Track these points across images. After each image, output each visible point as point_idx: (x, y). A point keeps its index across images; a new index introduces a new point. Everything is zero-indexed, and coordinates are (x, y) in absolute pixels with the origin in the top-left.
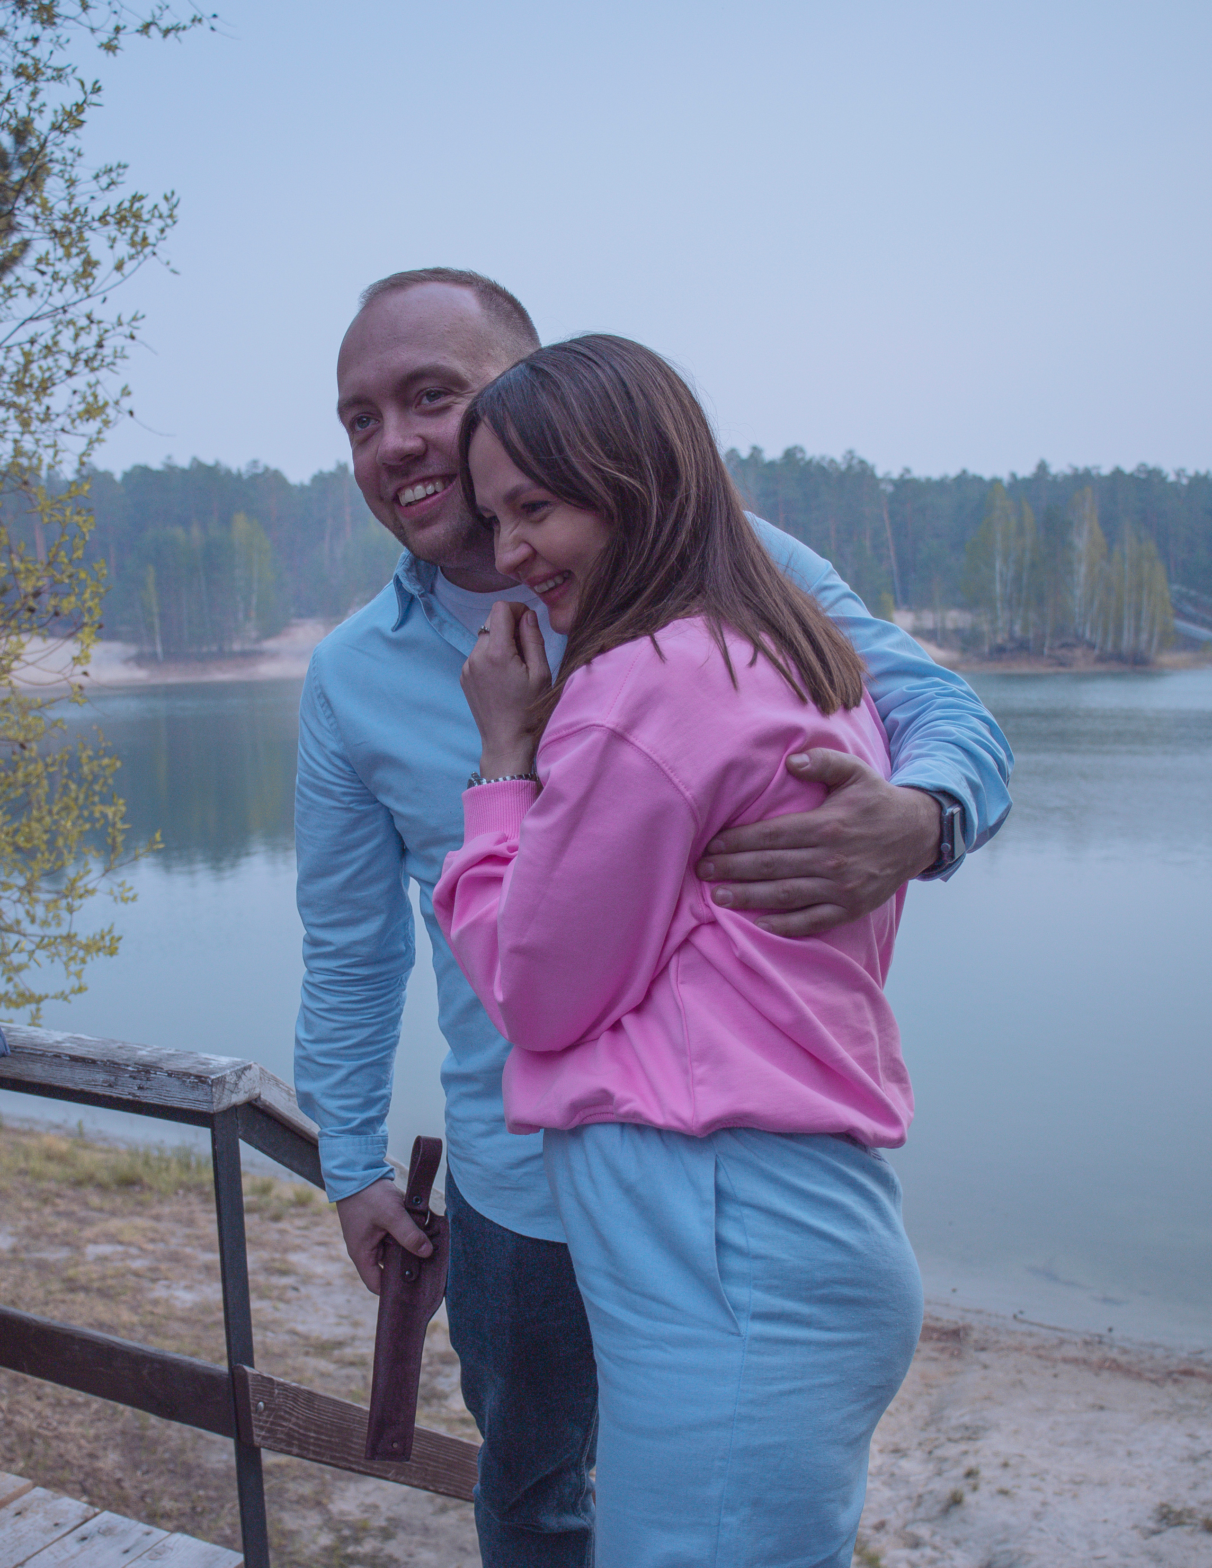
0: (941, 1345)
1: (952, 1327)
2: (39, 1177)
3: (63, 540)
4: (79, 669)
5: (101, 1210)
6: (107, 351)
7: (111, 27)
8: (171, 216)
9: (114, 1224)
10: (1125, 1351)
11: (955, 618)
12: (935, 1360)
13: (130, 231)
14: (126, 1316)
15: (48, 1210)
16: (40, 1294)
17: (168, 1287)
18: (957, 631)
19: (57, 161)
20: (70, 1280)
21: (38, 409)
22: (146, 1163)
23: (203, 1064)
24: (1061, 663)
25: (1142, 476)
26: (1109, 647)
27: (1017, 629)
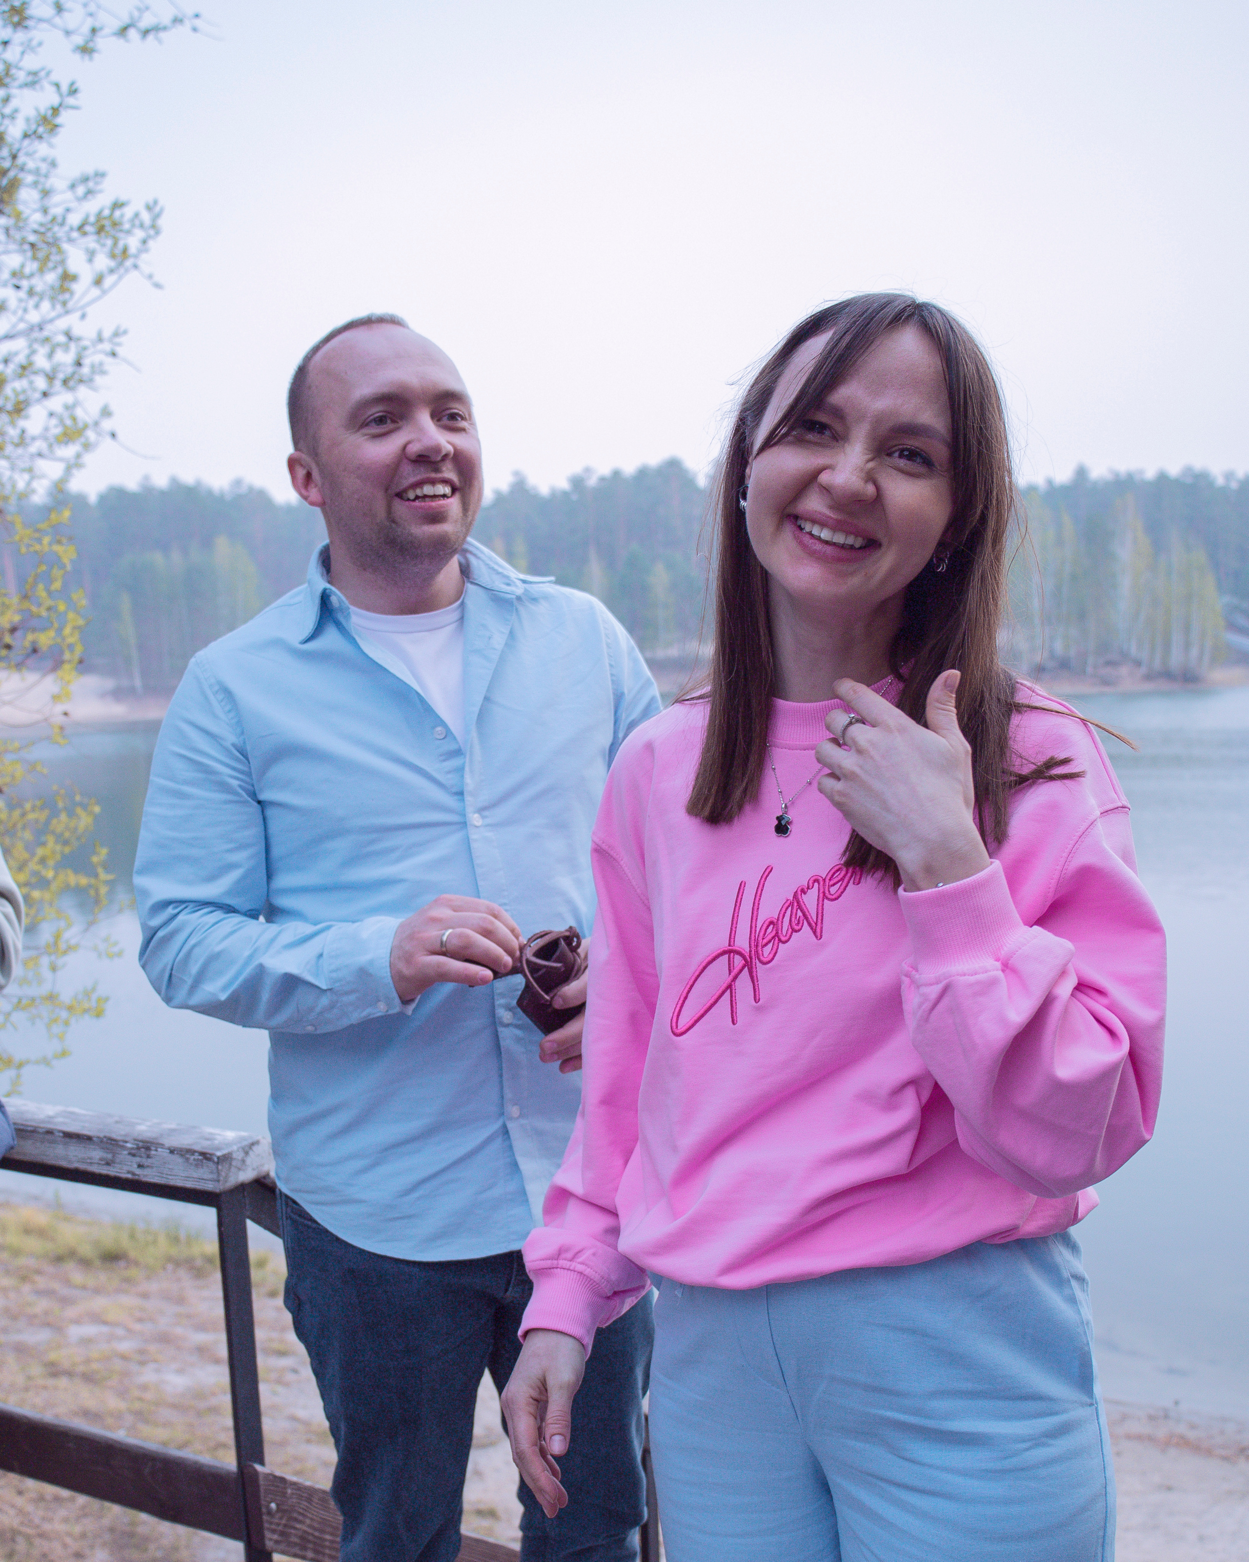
2: (16, 1252)
3: (39, 571)
4: (59, 708)
5: (84, 1288)
6: (85, 370)
7: (86, 29)
8: (153, 226)
9: (99, 1303)
10: (1193, 1427)
13: (109, 242)
14: (113, 1403)
15: (26, 1288)
16: (20, 1380)
17: (158, 1371)
19: (30, 172)
20: (52, 1364)
21: (13, 433)
22: (132, 1236)
23: (208, 1139)
24: (1106, 682)
25: (1189, 481)
26: (1157, 664)
27: (1059, 647)
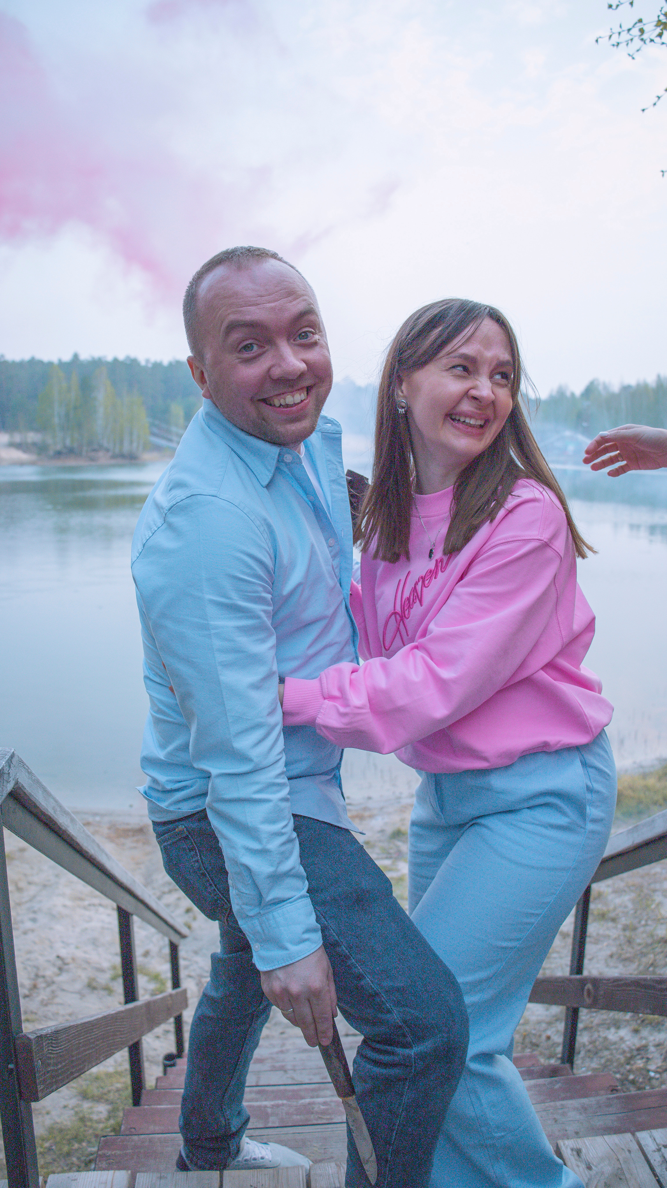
0: (135, 838)
1: (137, 827)
11: (32, 437)
12: (135, 848)
18: (34, 444)
24: (92, 459)
25: (128, 362)
26: (117, 450)
27: (68, 442)
